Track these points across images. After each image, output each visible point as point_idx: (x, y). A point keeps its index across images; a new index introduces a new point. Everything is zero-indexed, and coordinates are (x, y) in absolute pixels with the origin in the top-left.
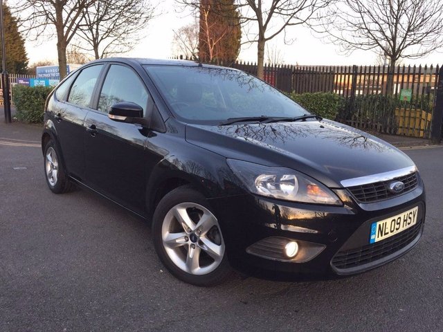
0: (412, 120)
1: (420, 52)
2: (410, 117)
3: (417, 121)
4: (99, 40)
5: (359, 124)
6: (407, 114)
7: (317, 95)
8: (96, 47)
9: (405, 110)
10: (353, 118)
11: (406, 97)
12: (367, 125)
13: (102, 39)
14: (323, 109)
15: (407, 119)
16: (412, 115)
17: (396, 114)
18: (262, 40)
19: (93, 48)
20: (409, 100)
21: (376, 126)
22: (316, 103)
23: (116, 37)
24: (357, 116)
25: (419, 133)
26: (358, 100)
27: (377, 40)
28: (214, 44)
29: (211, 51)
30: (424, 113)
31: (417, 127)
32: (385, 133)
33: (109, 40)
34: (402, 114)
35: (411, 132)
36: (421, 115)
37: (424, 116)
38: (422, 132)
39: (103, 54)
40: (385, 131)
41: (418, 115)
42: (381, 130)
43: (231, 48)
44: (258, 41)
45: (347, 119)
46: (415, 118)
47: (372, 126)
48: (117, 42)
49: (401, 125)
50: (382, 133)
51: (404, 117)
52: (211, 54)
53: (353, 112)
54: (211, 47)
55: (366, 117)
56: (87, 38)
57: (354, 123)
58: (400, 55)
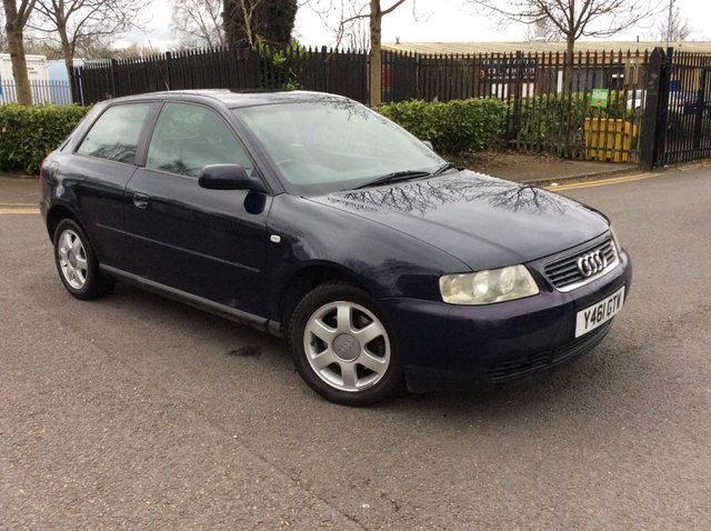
0: (610, 137)
1: (613, 27)
2: (607, 132)
3: (618, 138)
4: (66, 11)
5: (528, 146)
6: (603, 128)
8: (61, 26)
9: (599, 120)
10: (518, 137)
11: (599, 101)
12: (542, 146)
13: (72, 10)
14: (479, 126)
15: (602, 135)
16: (611, 129)
17: (587, 126)
18: (377, 15)
19: (56, 27)
20: (604, 105)
21: (556, 149)
23: (96, 6)
24: (525, 132)
25: (621, 156)
26: (527, 107)
27: (545, 8)
28: (253, 8)
29: (247, 19)
30: (628, 124)
31: (618, 147)
32: (570, 157)
34: (595, 127)
35: (609, 155)
36: (623, 129)
37: (627, 131)
38: (625, 155)
39: (75, 37)
40: (570, 156)
41: (619, 129)
42: (563, 154)
43: (281, 14)
44: (371, 16)
45: (511, 138)
46: (614, 133)
47: (549, 147)
48: (99, 15)
49: (594, 145)
50: (566, 159)
51: (599, 132)
52: (248, 27)
53: (520, 128)
54: (248, 13)
55: (540, 134)
56: (44, 10)
57: (521, 145)
58: (582, 32)
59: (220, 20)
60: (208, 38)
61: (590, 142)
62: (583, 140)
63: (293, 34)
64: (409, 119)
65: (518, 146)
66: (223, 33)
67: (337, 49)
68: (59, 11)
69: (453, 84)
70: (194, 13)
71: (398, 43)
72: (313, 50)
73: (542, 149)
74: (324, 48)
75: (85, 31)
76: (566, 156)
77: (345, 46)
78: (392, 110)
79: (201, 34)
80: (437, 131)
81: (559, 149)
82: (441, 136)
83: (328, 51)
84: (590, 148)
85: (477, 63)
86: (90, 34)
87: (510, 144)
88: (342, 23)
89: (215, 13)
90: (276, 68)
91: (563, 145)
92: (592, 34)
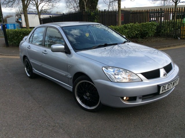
4: (38, 4)
5: (164, 35)
7: (147, 23)
8: (37, 7)
10: (161, 32)
13: (40, 4)
14: (150, 30)
17: (182, 29)
18: (120, 0)
21: (172, 36)
22: (147, 27)
23: (46, 2)
24: (163, 31)
26: (163, 24)
28: (86, 1)
29: (85, 4)
33: (43, 4)
34: (184, 29)
39: (41, 10)
42: (174, 38)
43: (94, 2)
44: (118, 0)
45: (159, 33)
47: (170, 35)
48: (47, 5)
52: (85, 6)
53: (161, 30)
54: (85, 2)
55: (167, 31)
56: (33, 4)
57: (162, 35)
58: (179, 2)
59: (78, 5)
60: (75, 10)
61: (183, 34)
62: (181, 33)
63: (97, 7)
64: (129, 29)
65: (161, 35)
66: (79, 8)
67: (108, 10)
68: (37, 4)
69: (141, 18)
70: (71, 3)
71: (125, 8)
72: (102, 11)
73: (168, 36)
74: (105, 10)
75: (43, 9)
76: (175, 38)
77: (111, 9)
78: (124, 26)
79: (73, 8)
80: (137, 32)
81: (173, 36)
82: (138, 33)
83: (106, 11)
84: (183, 35)
85: (148, 12)
86: (45, 10)
87: (158, 35)
88: (110, 3)
89: (77, 3)
90: (92, 16)
91: (174, 35)
92: (183, 2)
